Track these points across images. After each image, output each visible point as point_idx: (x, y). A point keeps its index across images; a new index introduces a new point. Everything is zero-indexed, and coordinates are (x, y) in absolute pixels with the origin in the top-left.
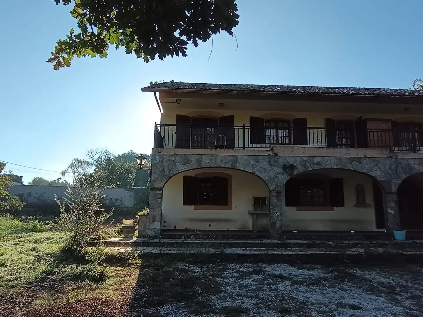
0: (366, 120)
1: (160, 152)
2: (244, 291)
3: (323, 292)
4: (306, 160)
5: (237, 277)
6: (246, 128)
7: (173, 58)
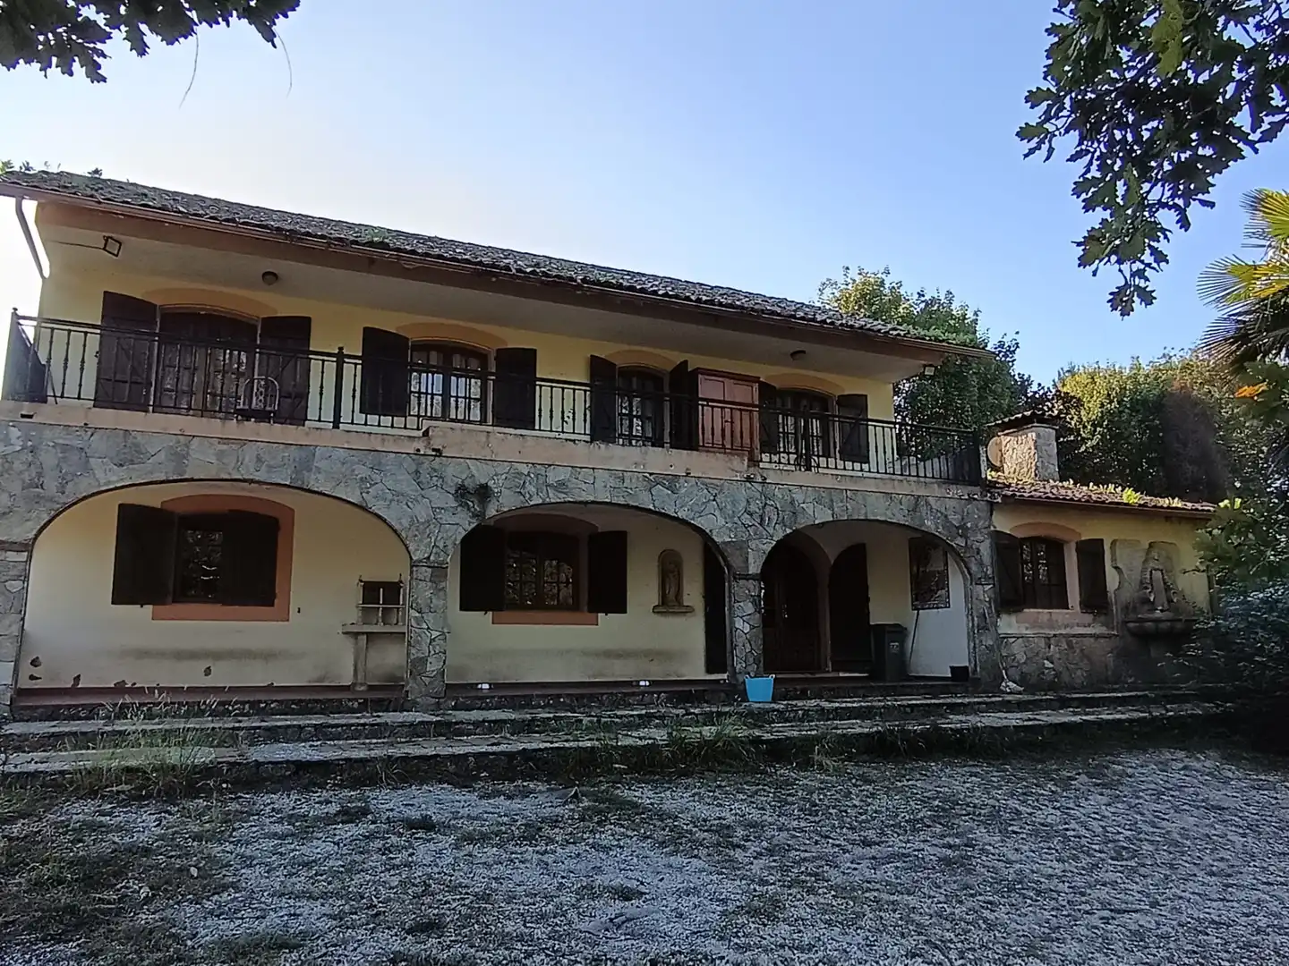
0: (697, 371)
1: (31, 417)
2: (303, 878)
3: (545, 858)
4: (526, 473)
5: (283, 837)
6: (347, 360)
7: (46, 76)
